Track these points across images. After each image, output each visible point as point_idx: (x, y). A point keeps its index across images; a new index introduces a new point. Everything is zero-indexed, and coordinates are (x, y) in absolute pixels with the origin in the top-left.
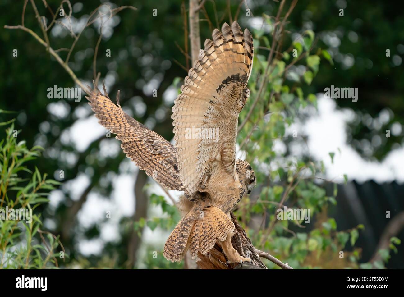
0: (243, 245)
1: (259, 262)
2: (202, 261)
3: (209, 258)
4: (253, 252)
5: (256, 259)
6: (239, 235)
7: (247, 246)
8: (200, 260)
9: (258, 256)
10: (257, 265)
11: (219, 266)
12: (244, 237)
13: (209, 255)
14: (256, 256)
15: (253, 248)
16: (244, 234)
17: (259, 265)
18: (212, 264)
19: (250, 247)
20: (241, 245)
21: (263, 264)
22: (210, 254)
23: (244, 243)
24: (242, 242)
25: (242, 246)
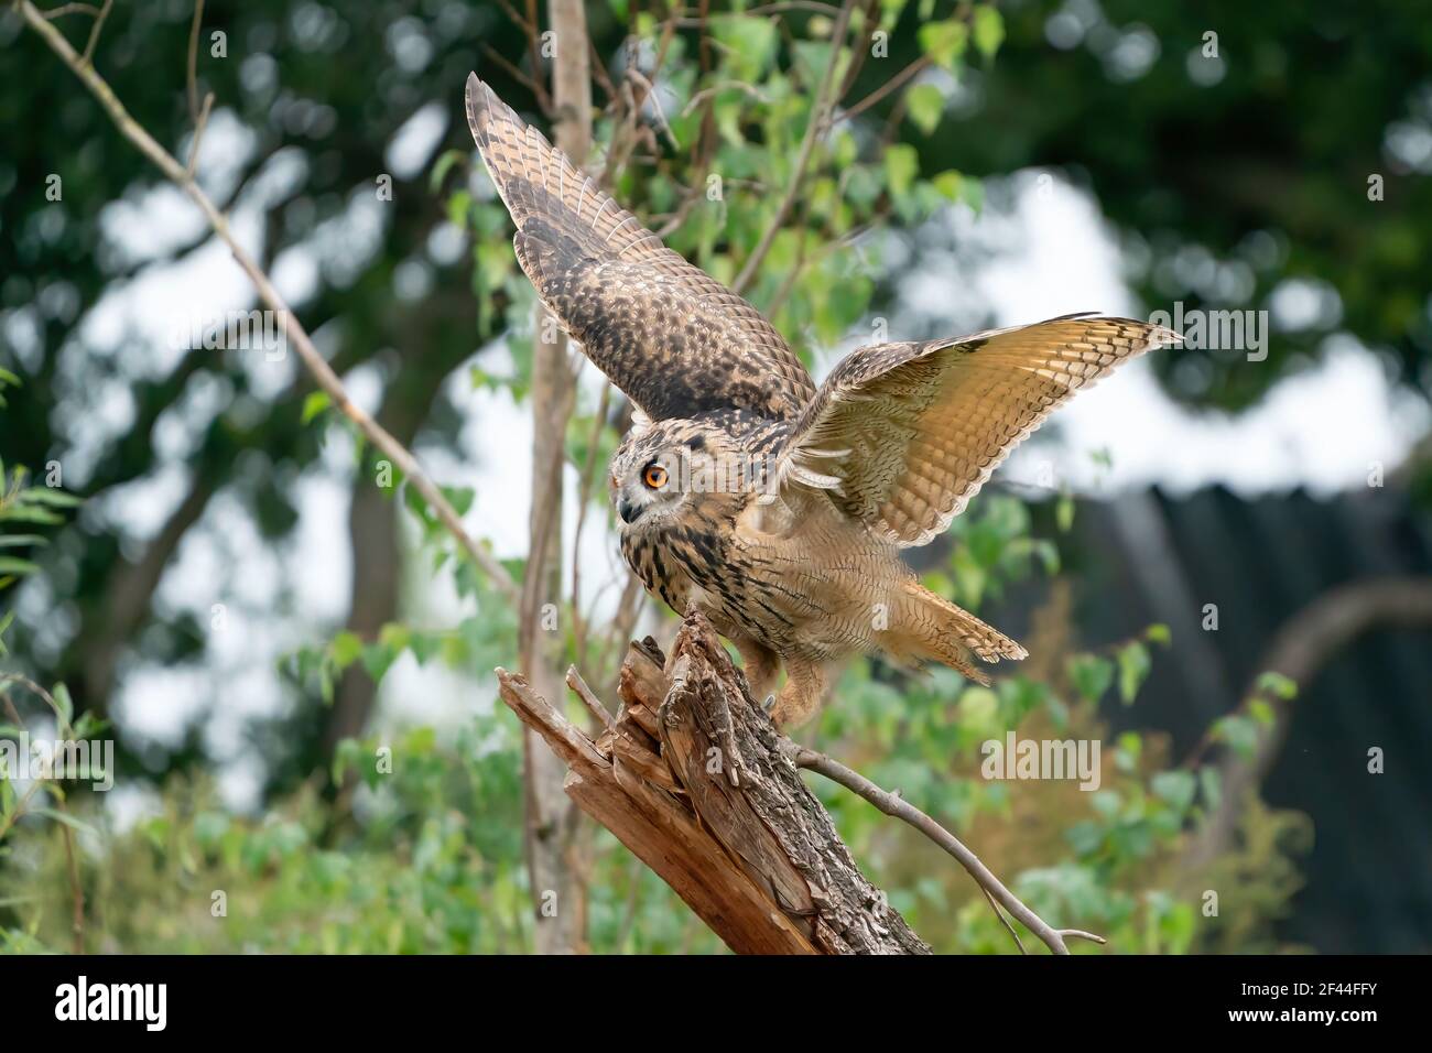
0: (735, 725)
1: (795, 788)
2: (587, 785)
3: (612, 772)
4: (771, 751)
5: (783, 777)
6: (721, 688)
7: (752, 730)
8: (579, 780)
9: (790, 763)
10: (788, 795)
11: (647, 804)
12: (740, 696)
13: (611, 760)
14: (784, 765)
15: (773, 734)
16: (739, 685)
17: (796, 796)
18: (623, 795)
19: (763, 731)
20: (728, 725)
21: (807, 794)
22: (615, 759)
23: (738, 717)
24: (734, 714)
25: (732, 730)
